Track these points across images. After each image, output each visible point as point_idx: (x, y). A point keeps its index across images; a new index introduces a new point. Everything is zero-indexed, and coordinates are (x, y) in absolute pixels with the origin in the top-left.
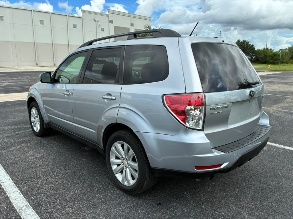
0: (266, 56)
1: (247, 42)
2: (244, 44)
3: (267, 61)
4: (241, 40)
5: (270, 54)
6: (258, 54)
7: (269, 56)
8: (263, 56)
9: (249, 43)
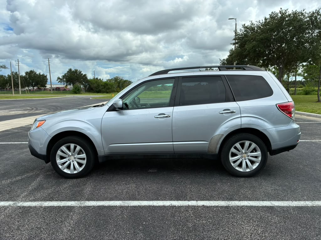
0: (98, 86)
1: (79, 71)
2: (77, 73)
3: (101, 91)
4: (73, 70)
5: (101, 84)
6: (91, 83)
7: (102, 85)
8: (95, 85)
9: (81, 72)
